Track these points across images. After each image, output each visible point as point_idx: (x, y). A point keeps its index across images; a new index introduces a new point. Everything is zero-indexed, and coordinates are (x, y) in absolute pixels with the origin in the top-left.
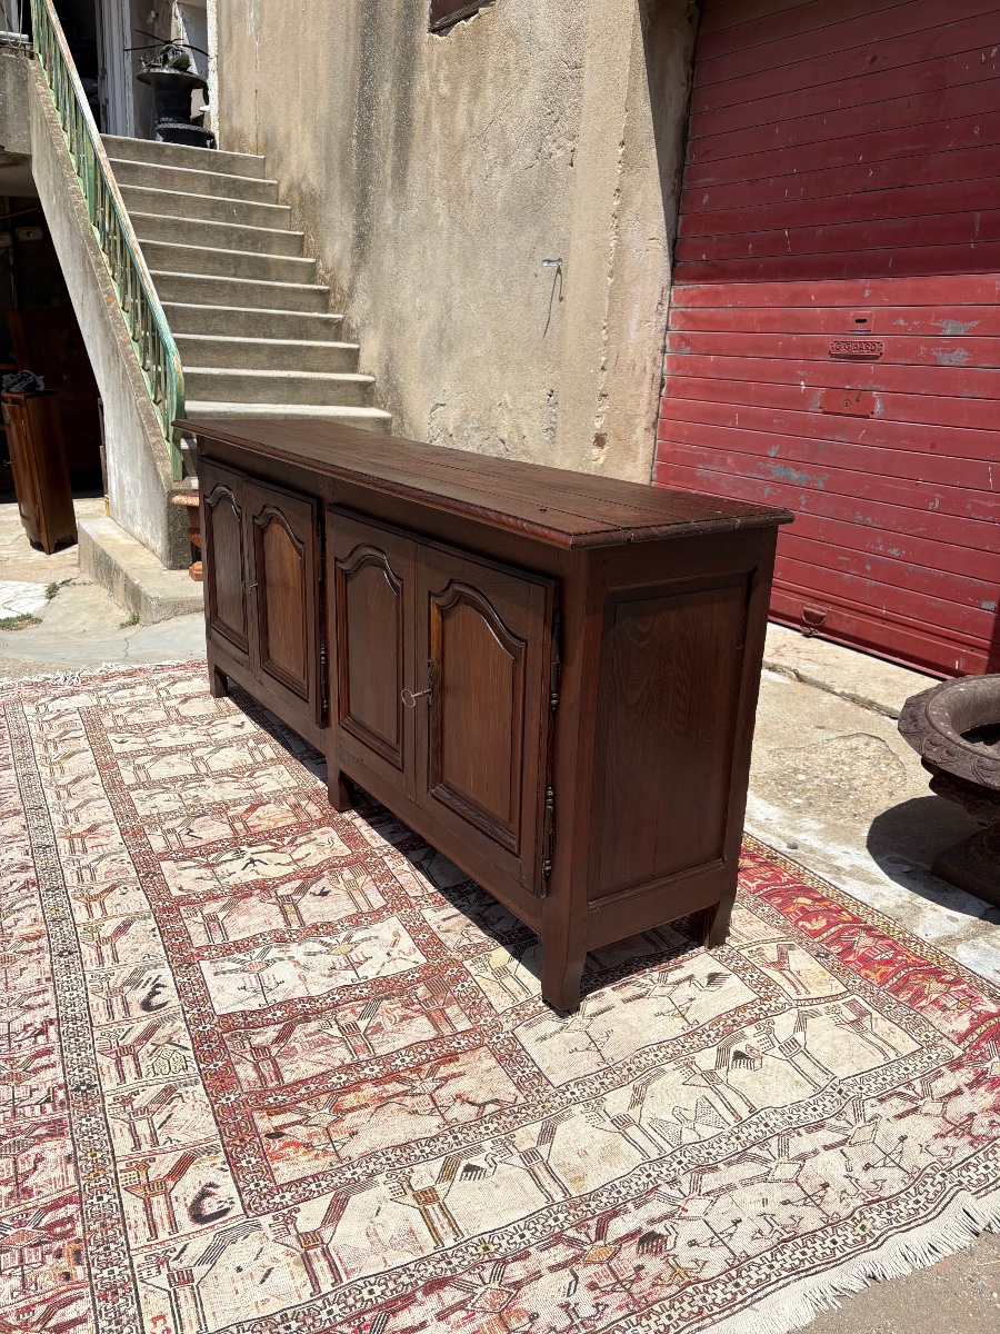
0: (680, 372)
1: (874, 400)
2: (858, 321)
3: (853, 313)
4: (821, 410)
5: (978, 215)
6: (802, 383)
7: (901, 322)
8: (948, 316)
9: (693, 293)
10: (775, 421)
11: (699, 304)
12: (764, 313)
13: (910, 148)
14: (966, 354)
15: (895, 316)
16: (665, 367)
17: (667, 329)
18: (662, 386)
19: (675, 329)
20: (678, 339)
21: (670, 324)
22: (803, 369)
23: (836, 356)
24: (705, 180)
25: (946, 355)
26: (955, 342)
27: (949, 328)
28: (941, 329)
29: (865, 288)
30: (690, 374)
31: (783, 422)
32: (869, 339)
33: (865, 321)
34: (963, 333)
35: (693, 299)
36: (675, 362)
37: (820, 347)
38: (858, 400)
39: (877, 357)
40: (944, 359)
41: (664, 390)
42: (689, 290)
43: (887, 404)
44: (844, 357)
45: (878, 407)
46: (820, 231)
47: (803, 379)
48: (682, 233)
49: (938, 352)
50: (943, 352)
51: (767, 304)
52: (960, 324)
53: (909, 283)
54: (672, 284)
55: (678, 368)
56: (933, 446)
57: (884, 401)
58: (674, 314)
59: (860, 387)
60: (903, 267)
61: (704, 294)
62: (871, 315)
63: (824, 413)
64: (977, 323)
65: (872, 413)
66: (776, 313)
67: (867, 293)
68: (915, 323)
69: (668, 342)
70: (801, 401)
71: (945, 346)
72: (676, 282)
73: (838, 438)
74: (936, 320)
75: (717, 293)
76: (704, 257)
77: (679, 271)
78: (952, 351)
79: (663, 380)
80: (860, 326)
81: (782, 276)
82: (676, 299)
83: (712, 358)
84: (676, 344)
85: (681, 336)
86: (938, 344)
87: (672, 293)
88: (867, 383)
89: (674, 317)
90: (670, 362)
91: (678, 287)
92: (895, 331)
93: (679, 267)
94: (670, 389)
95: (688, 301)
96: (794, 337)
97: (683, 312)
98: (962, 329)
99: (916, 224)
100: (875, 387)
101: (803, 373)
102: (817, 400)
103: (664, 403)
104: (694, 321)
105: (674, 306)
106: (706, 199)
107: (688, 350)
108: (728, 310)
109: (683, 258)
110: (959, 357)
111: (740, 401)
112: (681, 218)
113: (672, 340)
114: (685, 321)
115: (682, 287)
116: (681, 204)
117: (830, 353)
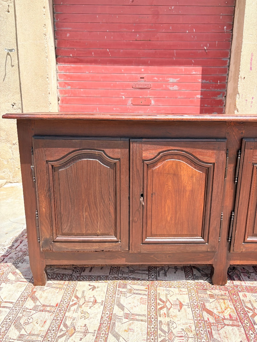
0: (67, 95)
1: (151, 101)
2: (141, 78)
3: (139, 76)
4: (132, 104)
5: (175, 51)
6: (123, 97)
7: (156, 79)
8: (171, 77)
10: (114, 109)
11: (73, 71)
12: (103, 75)
13: (150, 30)
14: (177, 87)
15: (154, 77)
16: (59, 93)
17: (57, 80)
18: (58, 100)
19: (62, 80)
20: (63, 84)
21: (58, 78)
22: (123, 92)
23: (135, 88)
24: (66, 28)
25: (172, 87)
26: (173, 84)
27: (171, 80)
28: (169, 80)
29: (141, 69)
30: (72, 95)
31: (118, 109)
32: (146, 83)
33: (144, 78)
34: (175, 82)
35: (69, 70)
36: (63, 92)
37: (128, 86)
38: (145, 101)
39: (150, 88)
40: (171, 88)
41: (60, 102)
42: (66, 66)
43: (155, 101)
44: (138, 88)
45: (153, 102)
46: (122, 51)
47: (123, 95)
48: (58, 46)
49: (169, 86)
50: (171, 86)
51: (104, 72)
53: (156, 68)
54: (57, 64)
55: (65, 93)
56: (172, 112)
57: (154, 100)
58: (59, 75)
59: (145, 97)
60: (153, 63)
61: (74, 68)
62: (145, 76)
63: (133, 105)
64: (179, 79)
65: (151, 104)
66: (108, 75)
67: (143, 70)
68: (160, 79)
69: (58, 85)
71: (171, 85)
72: (58, 63)
73: (140, 112)
74: (167, 78)
75: (80, 68)
76: (71, 55)
77: (58, 59)
78: (173, 86)
79: (58, 98)
80: (142, 79)
81: (109, 64)
82: (59, 69)
83: (82, 90)
84: (63, 86)
85: (65, 83)
86: (168, 84)
87: (57, 67)
88: (147, 96)
89: (61, 76)
90: (61, 92)
91: (60, 65)
92: (154, 81)
93: (59, 58)
94: (62, 101)
95: (66, 70)
96: (117, 83)
97: (64, 74)
98: (175, 80)
99: (156, 52)
100: (150, 97)
101: (123, 94)
102: (130, 102)
103: (60, 106)
104: (71, 77)
105: (59, 72)
106: (68, 35)
107: (69, 87)
108: (87, 74)
109: (60, 55)
110: (176, 88)
111: (98, 104)
112: (56, 40)
113: (60, 84)
114: (65, 77)
115: (62, 65)
116: (55, 35)
117: (132, 87)
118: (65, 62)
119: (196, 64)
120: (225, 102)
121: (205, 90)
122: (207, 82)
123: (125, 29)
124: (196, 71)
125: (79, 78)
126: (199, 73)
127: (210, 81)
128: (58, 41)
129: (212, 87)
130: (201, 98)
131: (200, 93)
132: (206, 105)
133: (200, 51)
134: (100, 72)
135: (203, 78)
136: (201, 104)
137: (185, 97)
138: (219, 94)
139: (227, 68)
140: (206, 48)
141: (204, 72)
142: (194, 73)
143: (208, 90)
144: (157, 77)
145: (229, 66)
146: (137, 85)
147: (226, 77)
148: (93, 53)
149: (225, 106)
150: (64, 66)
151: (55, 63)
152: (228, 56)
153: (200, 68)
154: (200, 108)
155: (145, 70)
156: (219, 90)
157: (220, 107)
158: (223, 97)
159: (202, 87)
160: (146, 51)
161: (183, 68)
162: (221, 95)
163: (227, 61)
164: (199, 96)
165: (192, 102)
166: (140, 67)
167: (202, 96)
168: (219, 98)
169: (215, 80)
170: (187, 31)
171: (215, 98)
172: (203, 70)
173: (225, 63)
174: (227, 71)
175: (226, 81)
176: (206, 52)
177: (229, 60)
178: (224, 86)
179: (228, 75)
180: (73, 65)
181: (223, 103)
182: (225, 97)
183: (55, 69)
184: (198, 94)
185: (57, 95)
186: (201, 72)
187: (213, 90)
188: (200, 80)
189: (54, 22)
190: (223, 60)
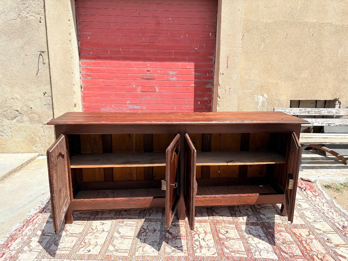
0: (88, 84)
1: (156, 88)
3: (146, 69)
5: (173, 51)
6: (134, 86)
7: (159, 72)
8: (170, 70)
9: (90, 63)
10: (127, 95)
11: (92, 65)
12: (117, 68)
13: (153, 35)
15: (158, 70)
16: (82, 83)
17: (80, 72)
18: (81, 88)
19: (84, 72)
20: (85, 75)
21: (81, 71)
23: (143, 79)
24: (87, 33)
26: (173, 76)
27: (171, 73)
28: (169, 73)
29: (147, 64)
30: (92, 84)
31: (130, 95)
32: (151, 75)
35: (89, 64)
36: (85, 82)
37: (138, 77)
38: (151, 88)
39: (154, 79)
40: (171, 79)
41: (82, 89)
42: (87, 62)
43: (159, 89)
44: (145, 79)
45: (157, 90)
46: (132, 50)
48: (81, 46)
49: (169, 78)
50: (171, 78)
51: (118, 66)
52: (173, 72)
53: (159, 63)
55: (87, 83)
56: (172, 97)
57: (158, 88)
59: (151, 86)
60: (156, 60)
61: (93, 63)
62: (151, 70)
63: (142, 92)
64: (177, 72)
66: (122, 68)
67: (148, 65)
68: (163, 72)
69: (81, 76)
70: (135, 90)
71: (171, 76)
72: (81, 59)
73: (147, 97)
74: (168, 71)
75: (99, 63)
76: (91, 53)
77: (81, 57)
78: (173, 78)
79: (81, 86)
80: (148, 72)
81: (121, 60)
82: (82, 64)
83: (100, 80)
84: (85, 77)
85: (86, 74)
86: (169, 76)
87: (80, 62)
88: (153, 85)
89: (83, 69)
90: (83, 81)
91: (82, 61)
92: (158, 73)
93: (81, 55)
94: (85, 89)
95: (88, 65)
96: (129, 74)
97: (85, 68)
98: (174, 73)
99: (158, 51)
100: (155, 85)
101: (134, 83)
102: (139, 89)
103: (83, 93)
104: (91, 70)
105: (82, 66)
106: (89, 38)
107: (90, 78)
108: (104, 68)
109: (83, 53)
110: (175, 79)
111: (113, 91)
112: (79, 42)
113: (83, 75)
114: (87, 70)
115: (84, 61)
116: (78, 38)
117: (141, 78)
118: (86, 58)
119: (190, 60)
120: (213, 89)
121: (197, 80)
122: (199, 74)
123: (134, 34)
124: (190, 66)
125: (98, 71)
126: (192, 68)
127: (201, 74)
128: (80, 42)
129: (203, 78)
130: (195, 87)
131: (194, 83)
132: (199, 92)
133: (193, 51)
134: (115, 66)
135: (195, 71)
136: (195, 91)
137: (183, 86)
138: (208, 83)
139: (213, 64)
140: (196, 49)
141: (196, 67)
142: (188, 67)
143: (200, 80)
144: (160, 70)
145: (215, 63)
146: (144, 77)
147: (213, 70)
148: (109, 52)
149: (213, 92)
150: (85, 62)
151: (79, 60)
152: (214, 55)
153: (193, 64)
154: (194, 94)
155: (150, 65)
156: (208, 80)
157: (209, 93)
158: (211, 85)
159: (195, 78)
160: (151, 50)
161: (180, 63)
162: (210, 84)
163: (213, 59)
164: (193, 85)
165: (188, 89)
166: (147, 62)
167: (195, 85)
168: (208, 86)
169: (205, 72)
170: (182, 36)
171: (205, 86)
172: (195, 65)
173: (211, 60)
174: (213, 66)
175: (213, 73)
176: (197, 52)
177: (214, 58)
178: (212, 78)
179: (214, 69)
180: (93, 61)
181: (212, 90)
182: (213, 85)
183: (78, 64)
184: (192, 84)
185: (80, 84)
186: (194, 67)
187: (204, 80)
188: (193, 73)
189: (77, 28)
190: (210, 58)
